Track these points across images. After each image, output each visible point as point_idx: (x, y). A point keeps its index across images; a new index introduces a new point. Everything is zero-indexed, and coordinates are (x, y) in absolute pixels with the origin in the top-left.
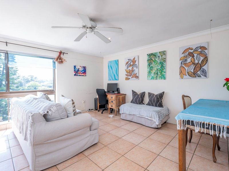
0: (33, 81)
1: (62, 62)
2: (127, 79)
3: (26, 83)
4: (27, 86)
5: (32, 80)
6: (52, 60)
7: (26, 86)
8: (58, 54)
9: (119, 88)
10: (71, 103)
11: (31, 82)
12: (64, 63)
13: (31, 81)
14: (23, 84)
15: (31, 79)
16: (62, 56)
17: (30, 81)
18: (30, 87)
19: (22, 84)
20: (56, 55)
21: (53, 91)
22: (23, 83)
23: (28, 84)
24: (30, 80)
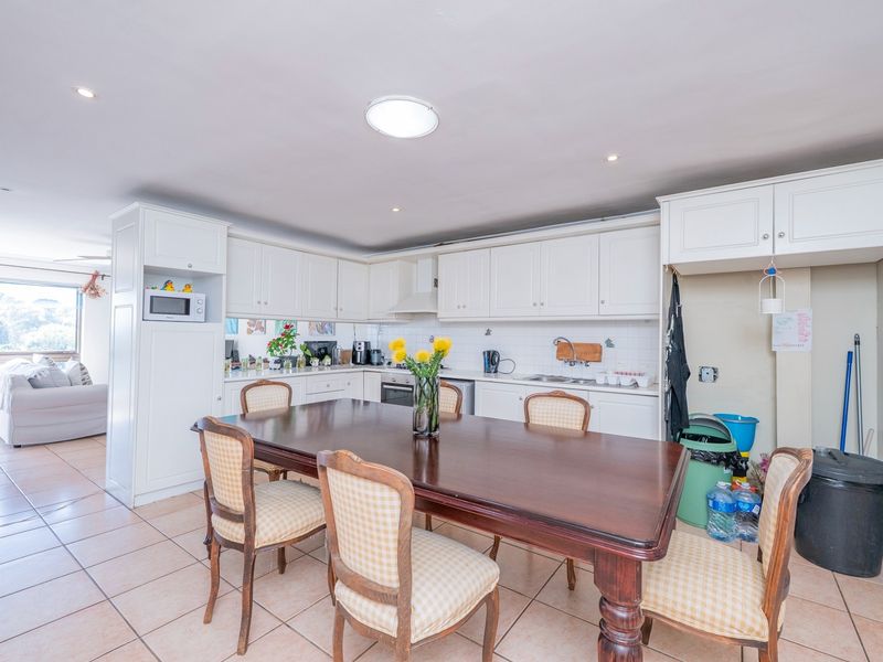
0: (54, 322)
1: (97, 294)
2: (250, 332)
3: (22, 329)
4: (28, 343)
5: (50, 319)
6: (75, 290)
7: (22, 343)
8: (90, 277)
9: (237, 352)
10: (79, 367)
11: (44, 328)
12: (103, 295)
13: (46, 323)
14: (11, 334)
15: (47, 317)
16: (98, 281)
17: (40, 323)
18: (38, 345)
19: (6, 333)
20: (86, 280)
21: (74, 353)
22: (11, 330)
23: (31, 333)
24: (41, 319)
